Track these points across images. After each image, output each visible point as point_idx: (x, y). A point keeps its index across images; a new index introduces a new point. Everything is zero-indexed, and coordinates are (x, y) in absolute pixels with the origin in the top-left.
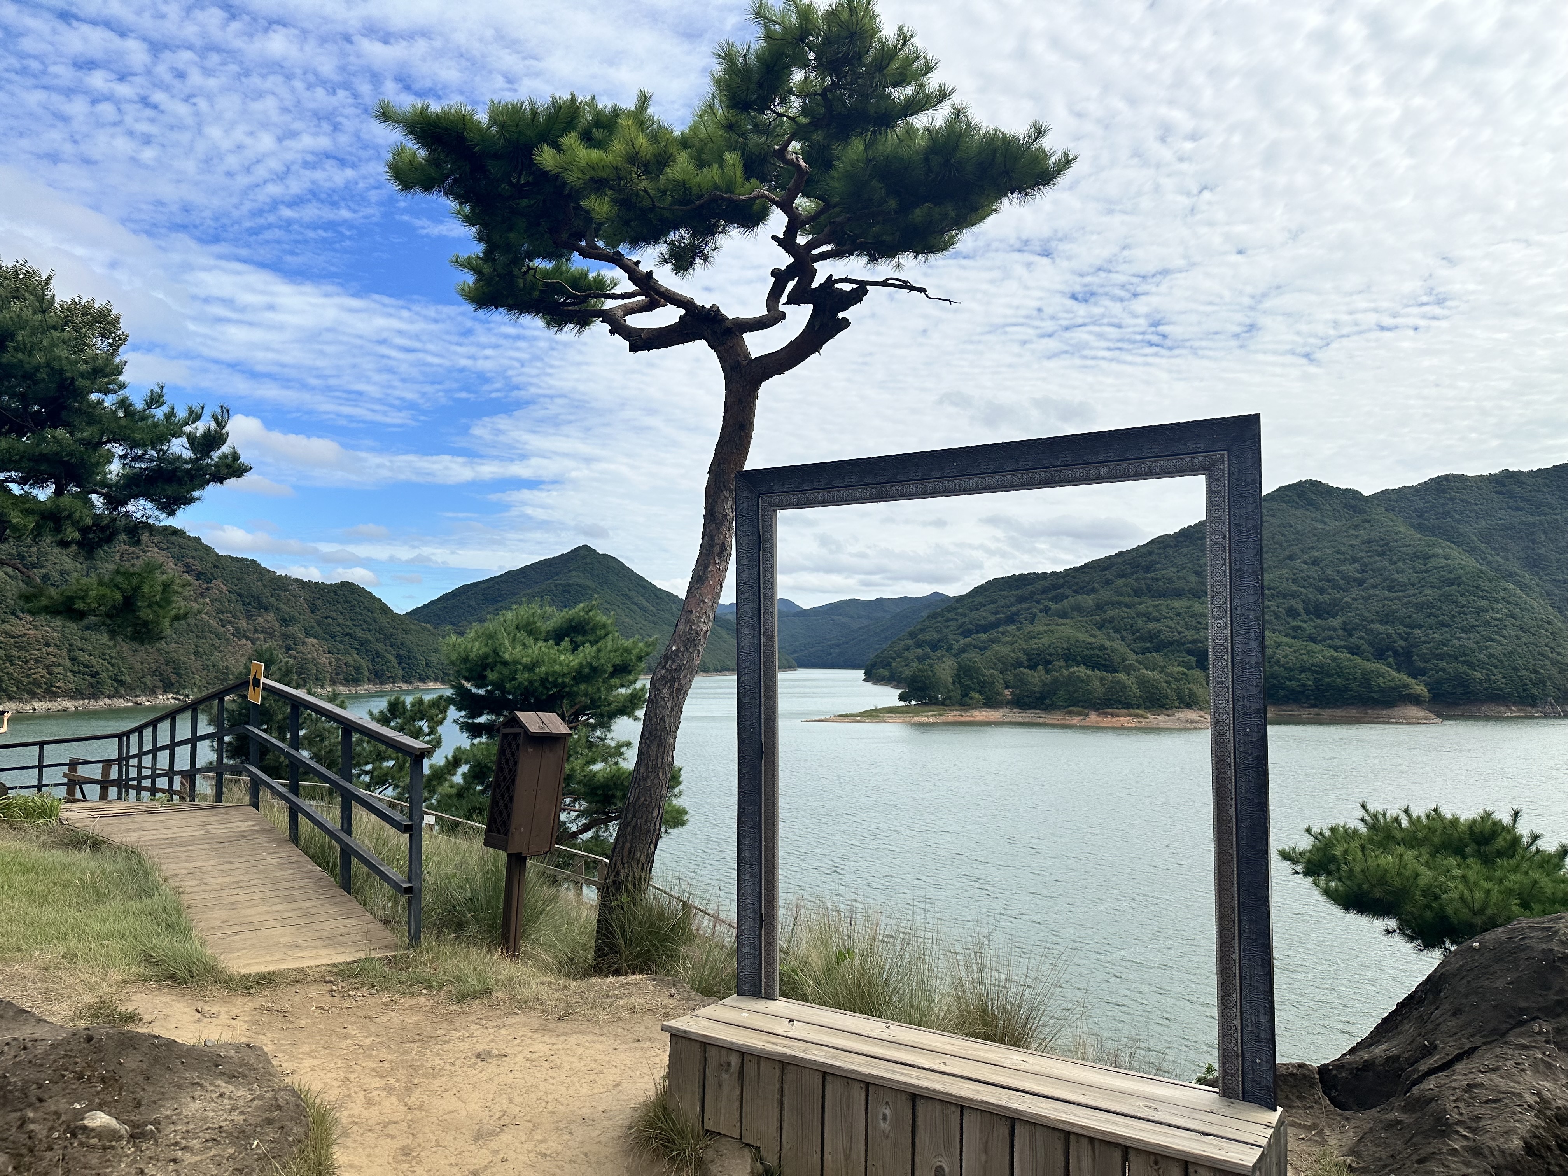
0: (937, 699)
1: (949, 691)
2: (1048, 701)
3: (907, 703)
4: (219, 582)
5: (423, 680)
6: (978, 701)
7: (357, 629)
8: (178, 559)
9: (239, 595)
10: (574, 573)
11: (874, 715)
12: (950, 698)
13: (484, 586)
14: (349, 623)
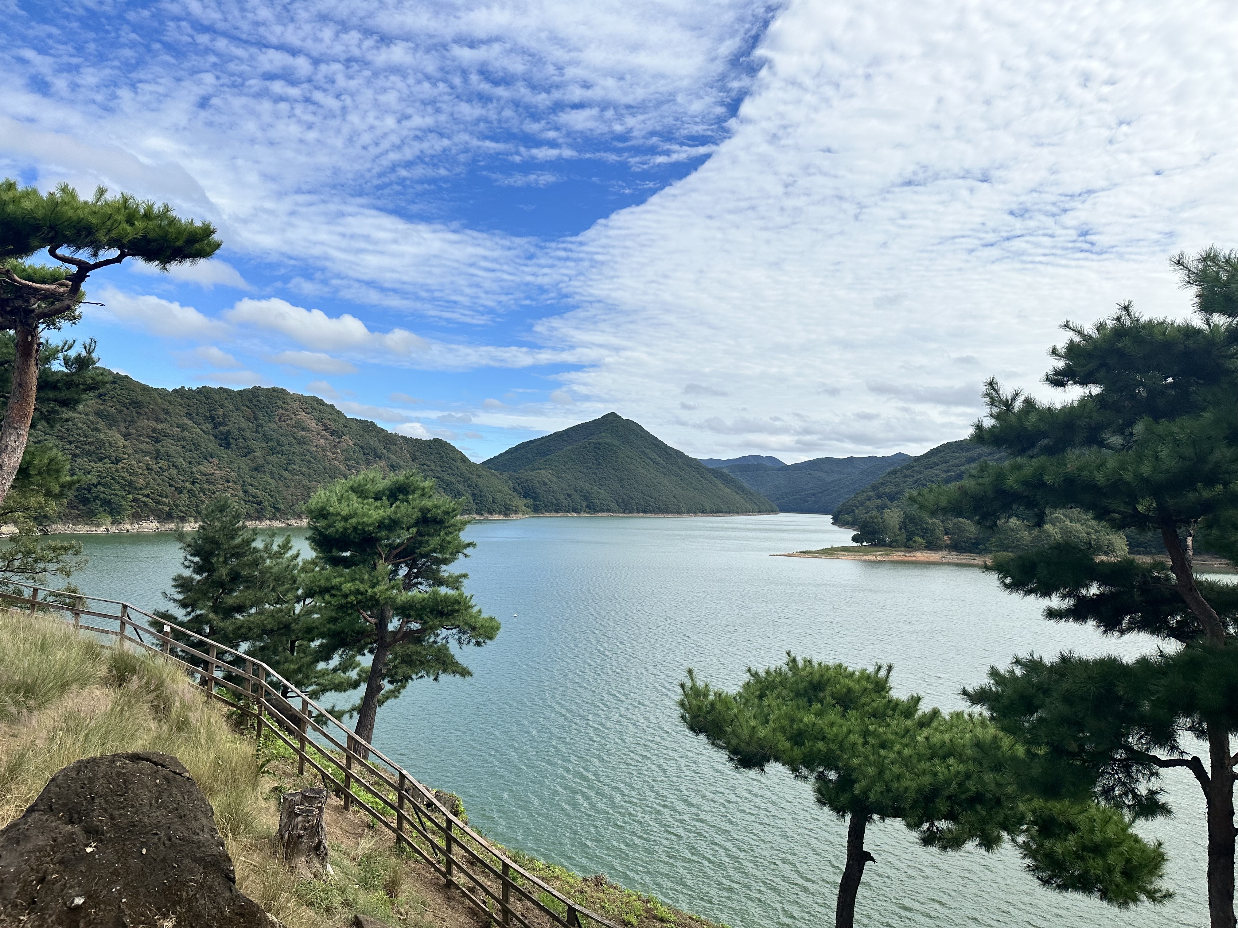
0: (885, 541)
1: (895, 535)
2: (981, 546)
3: (859, 544)
4: (346, 438)
5: (490, 513)
6: (921, 544)
7: (445, 474)
8: (320, 420)
9: (361, 447)
10: (603, 434)
11: (830, 552)
12: (896, 541)
13: (538, 443)
14: (439, 469)
